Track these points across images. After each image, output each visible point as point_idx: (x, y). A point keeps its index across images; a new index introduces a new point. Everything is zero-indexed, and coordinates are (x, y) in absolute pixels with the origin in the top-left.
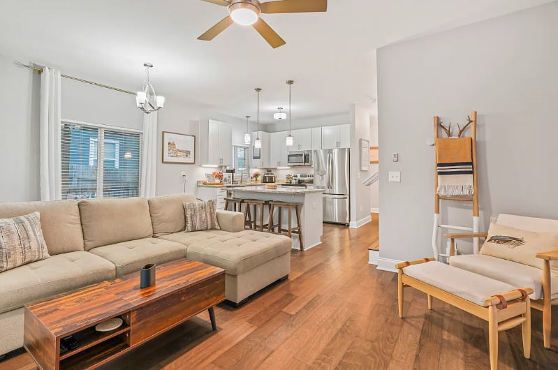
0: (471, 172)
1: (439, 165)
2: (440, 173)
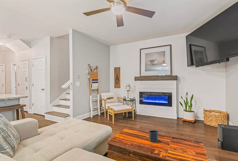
0: (98, 82)
1: (92, 80)
2: (92, 83)
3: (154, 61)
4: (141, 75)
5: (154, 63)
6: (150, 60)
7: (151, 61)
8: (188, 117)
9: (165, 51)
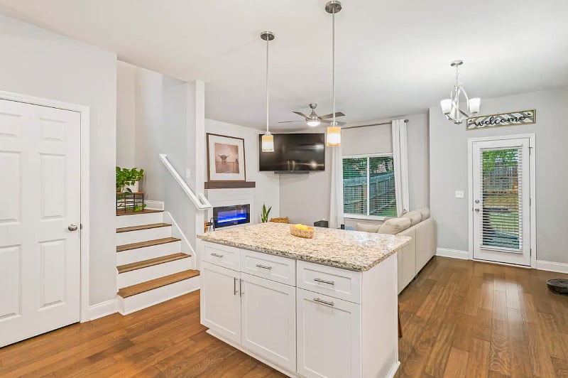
3: (226, 157)
4: (211, 180)
5: (226, 160)
6: (221, 155)
7: (222, 157)
9: (237, 147)
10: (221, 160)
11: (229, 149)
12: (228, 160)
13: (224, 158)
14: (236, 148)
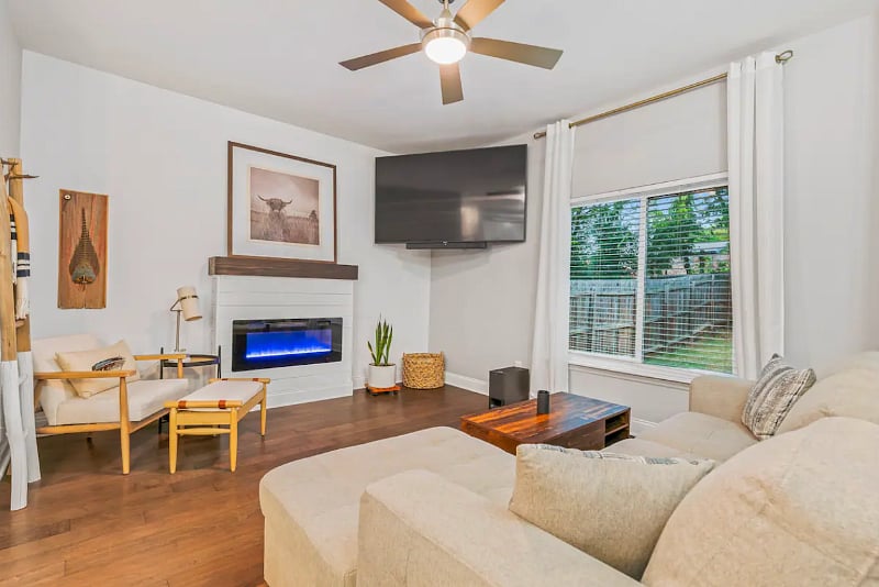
1: (19, 256)
3: (282, 205)
4: (234, 253)
5: (282, 211)
6: (269, 198)
7: (271, 203)
8: (385, 379)
9: (317, 182)
10: (268, 210)
11: (292, 187)
12: (288, 211)
13: (277, 205)
14: (313, 187)
